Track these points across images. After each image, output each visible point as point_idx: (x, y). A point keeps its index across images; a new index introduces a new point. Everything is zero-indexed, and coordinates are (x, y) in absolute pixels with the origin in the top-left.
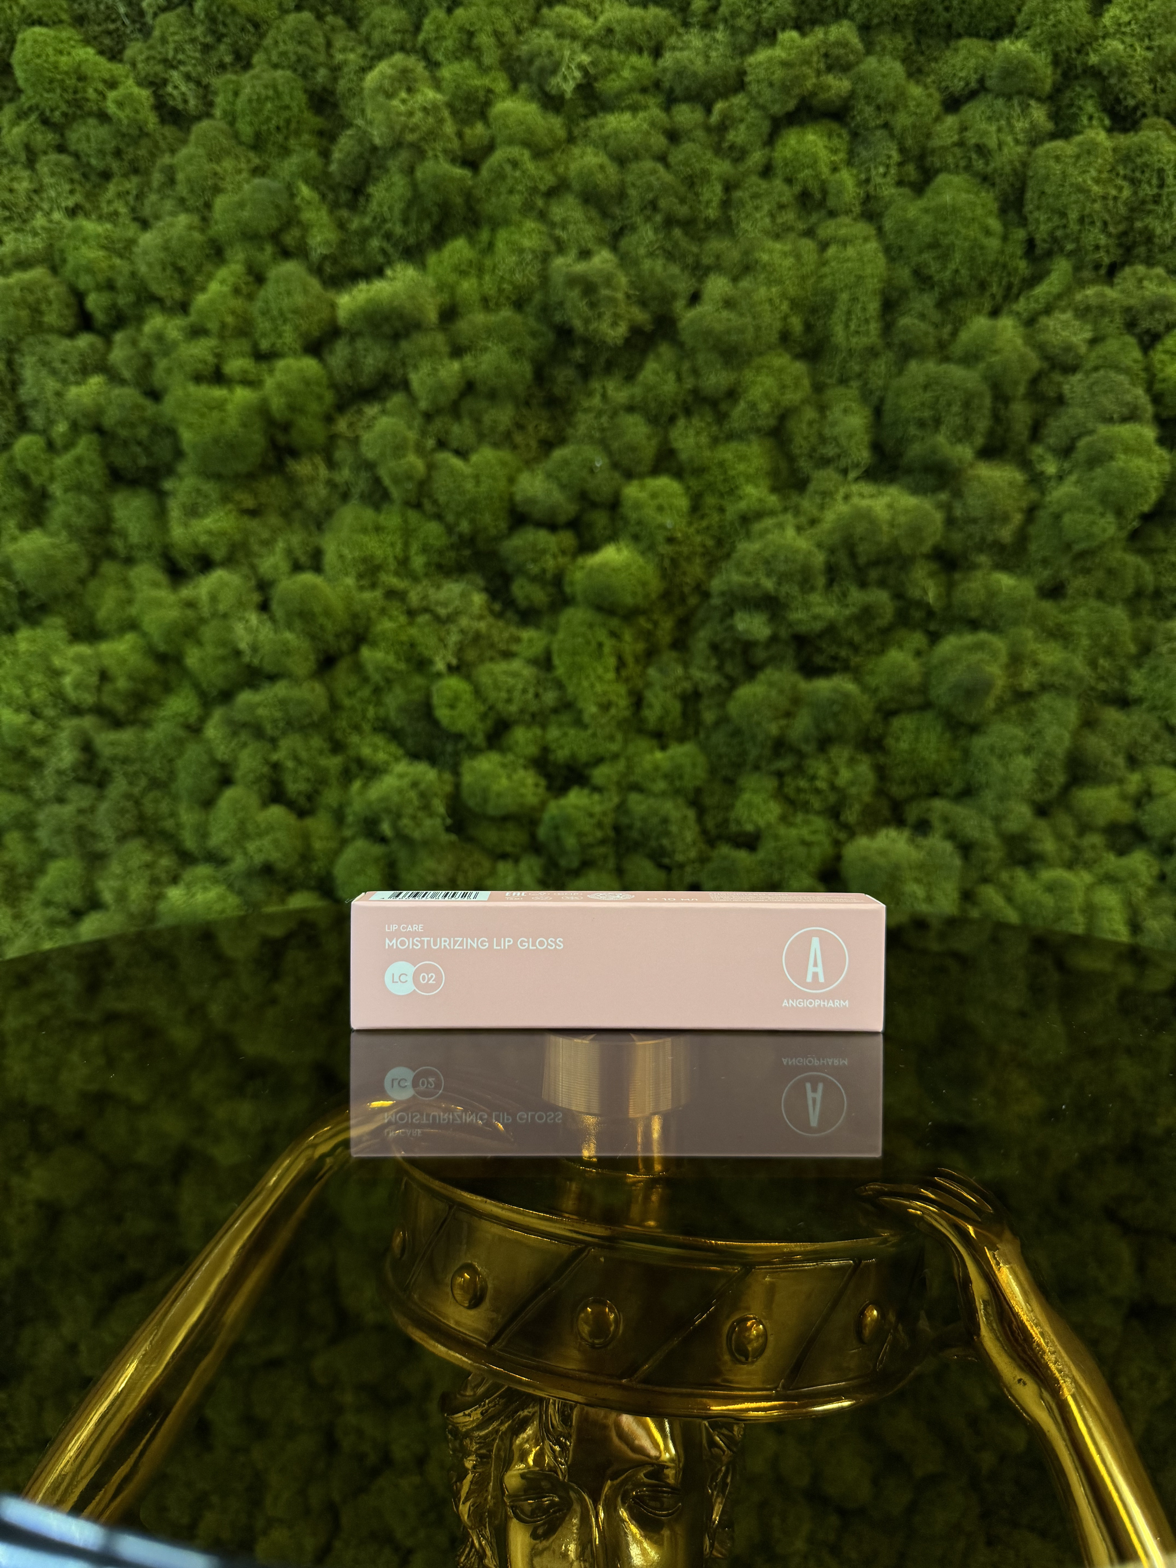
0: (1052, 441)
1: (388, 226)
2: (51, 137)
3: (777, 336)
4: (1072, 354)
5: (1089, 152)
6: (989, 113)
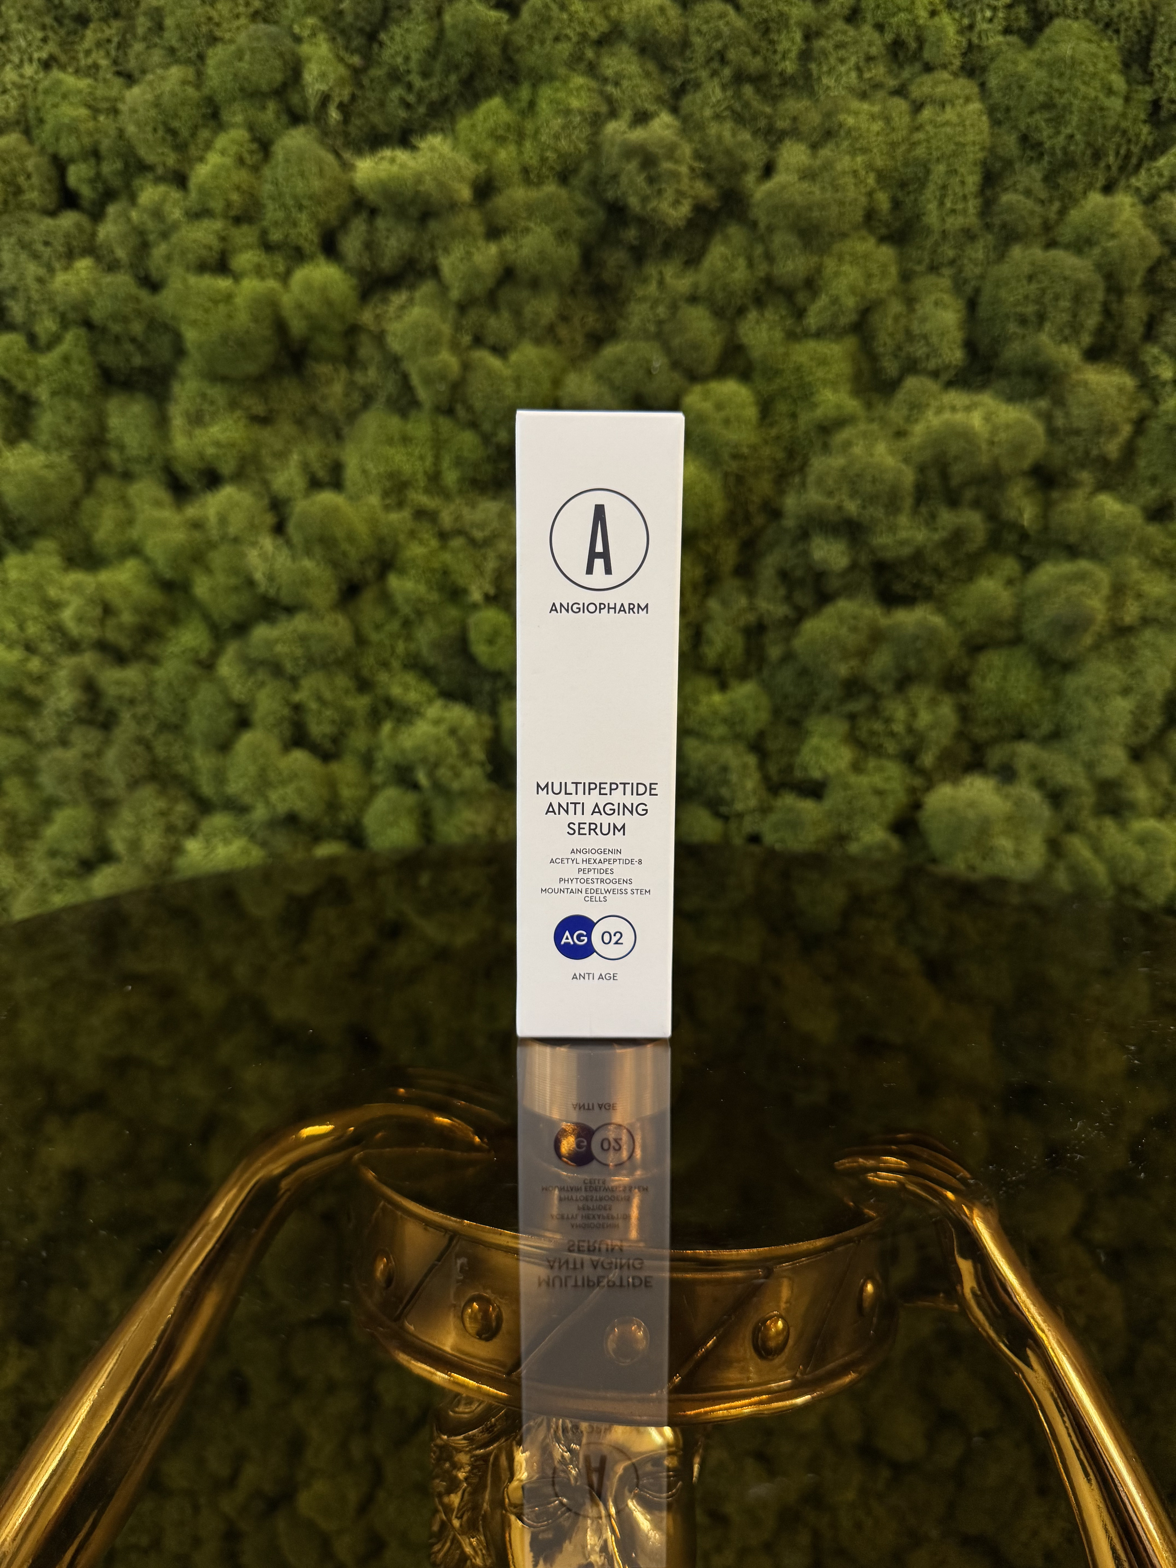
0: (1169, 340)
3: (861, 215)
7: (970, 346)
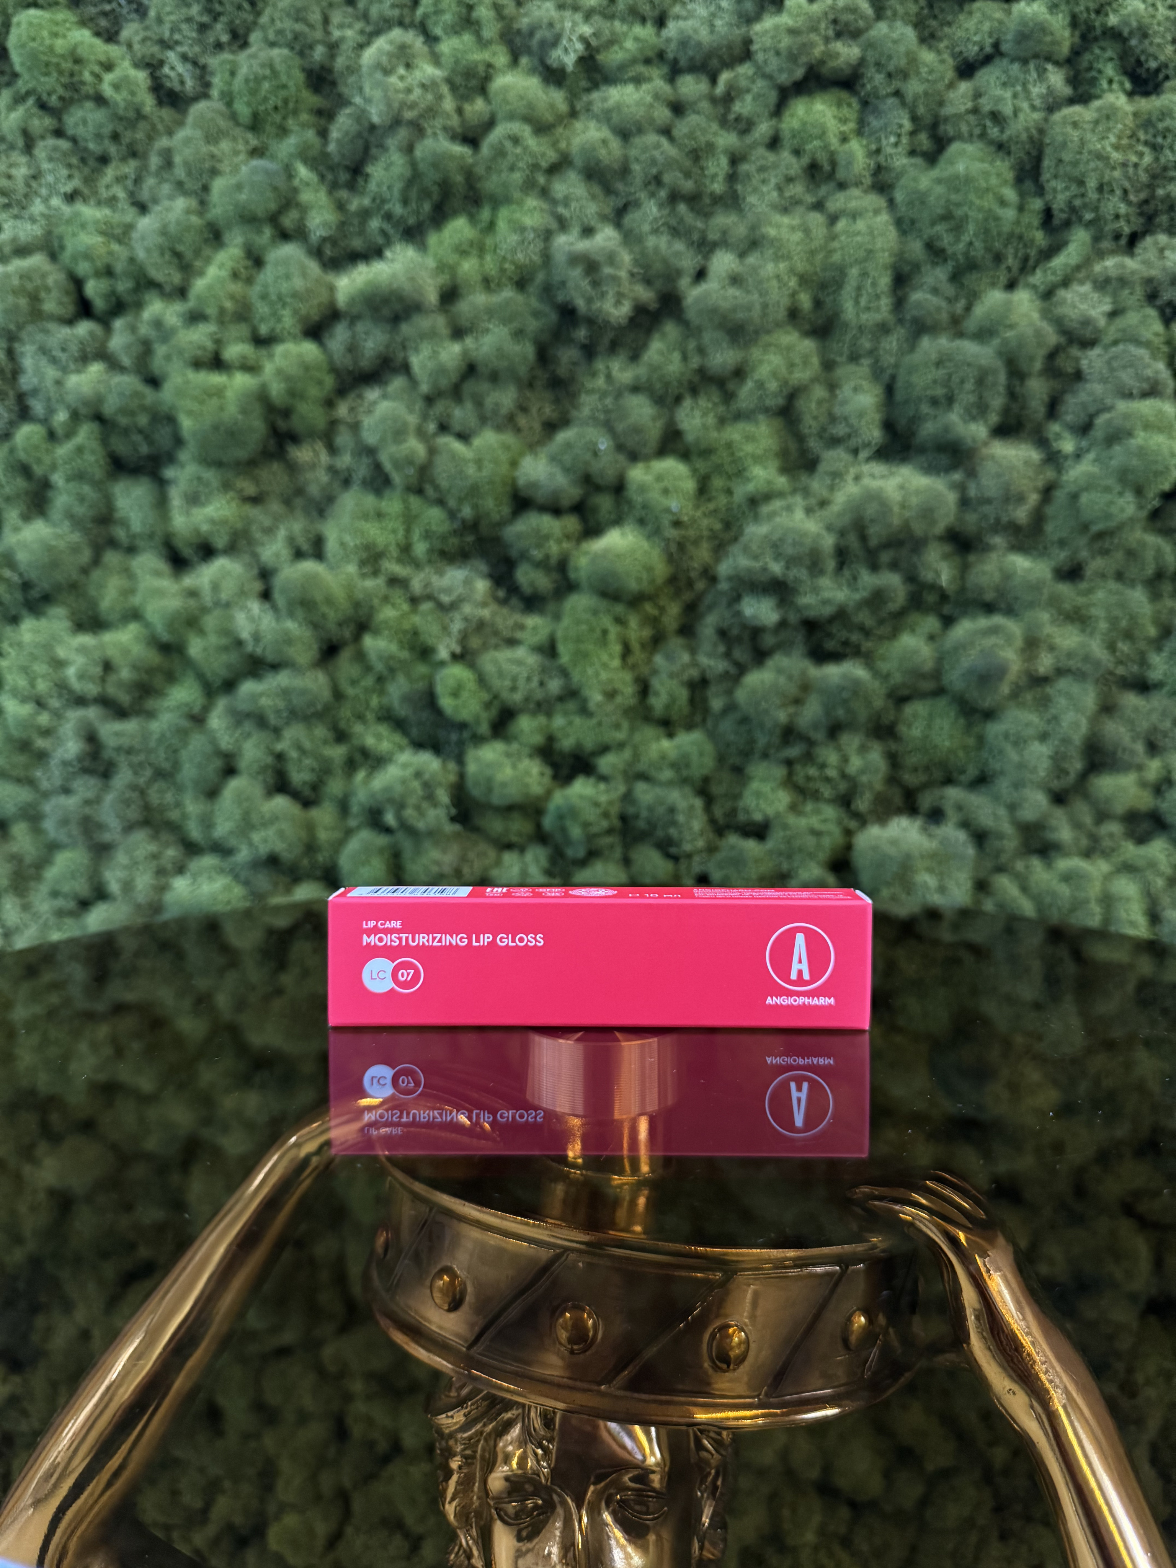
0: (1069, 418)
1: (387, 207)
2: (48, 121)
3: (785, 313)
4: (1090, 328)
5: (1108, 117)
6: (1004, 78)
7: (889, 426)
